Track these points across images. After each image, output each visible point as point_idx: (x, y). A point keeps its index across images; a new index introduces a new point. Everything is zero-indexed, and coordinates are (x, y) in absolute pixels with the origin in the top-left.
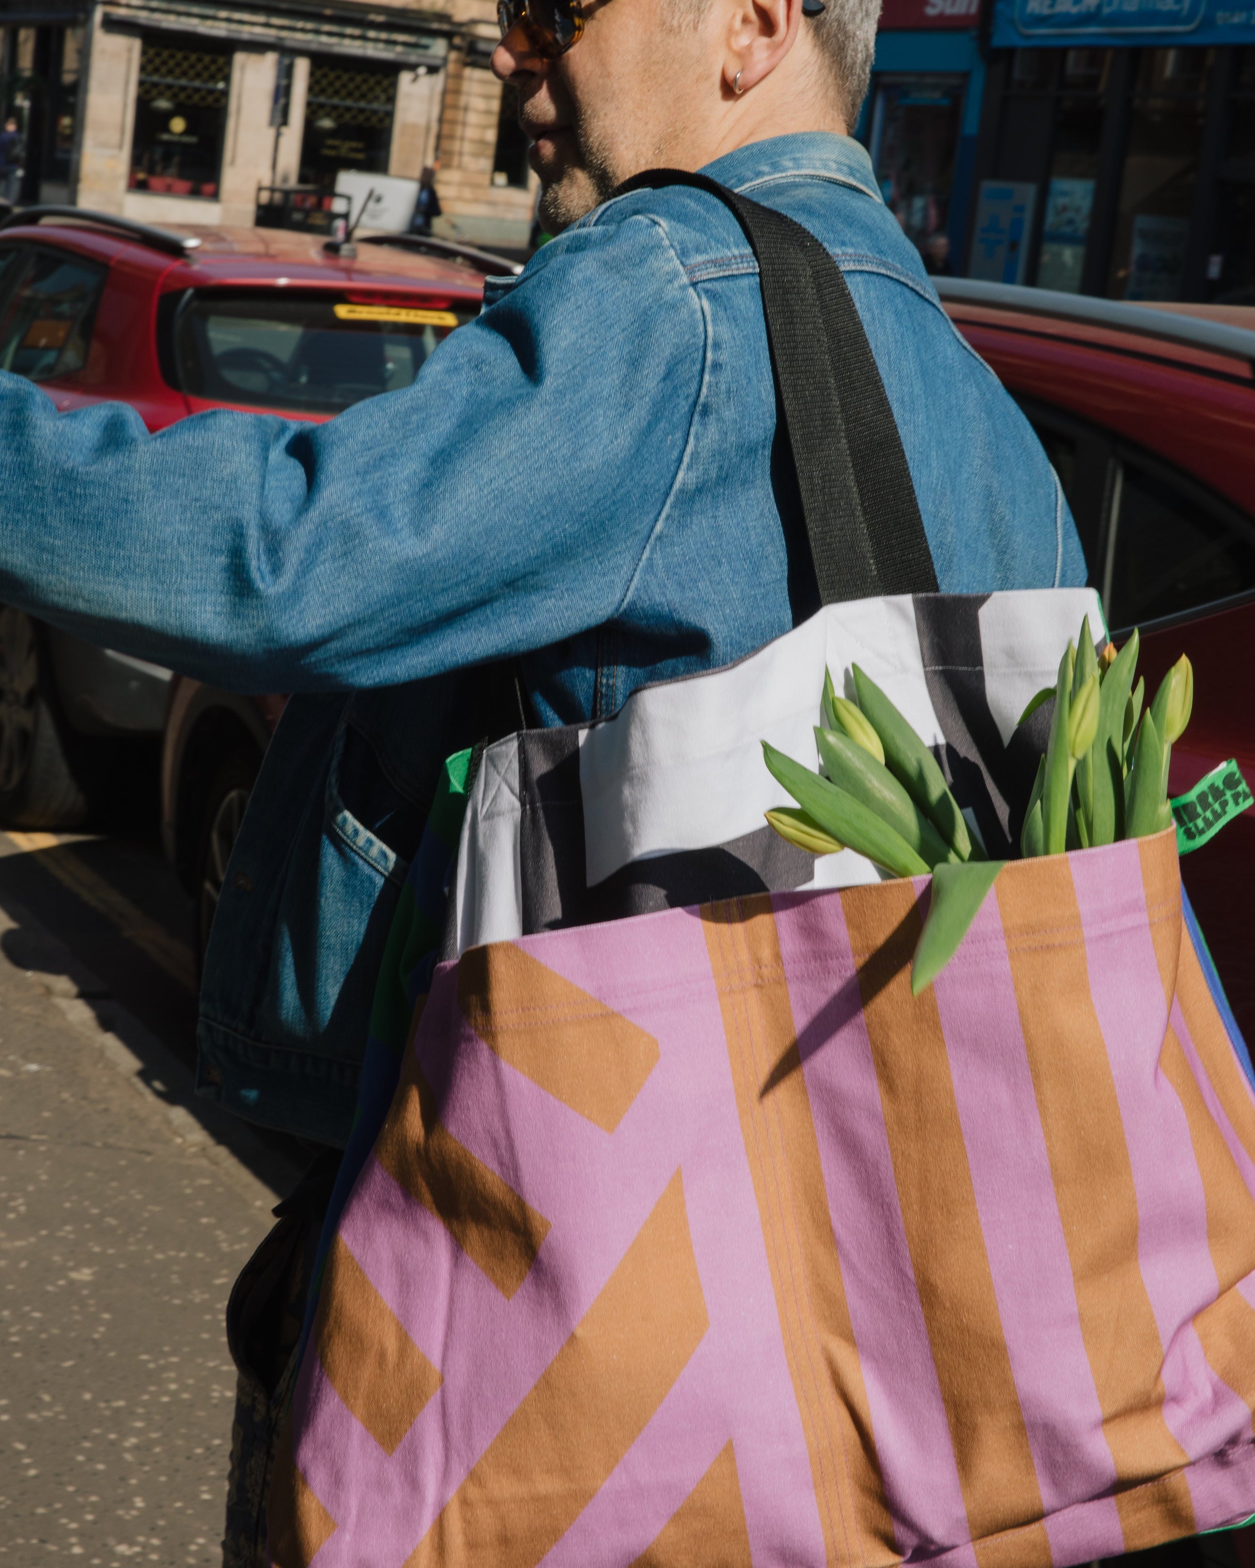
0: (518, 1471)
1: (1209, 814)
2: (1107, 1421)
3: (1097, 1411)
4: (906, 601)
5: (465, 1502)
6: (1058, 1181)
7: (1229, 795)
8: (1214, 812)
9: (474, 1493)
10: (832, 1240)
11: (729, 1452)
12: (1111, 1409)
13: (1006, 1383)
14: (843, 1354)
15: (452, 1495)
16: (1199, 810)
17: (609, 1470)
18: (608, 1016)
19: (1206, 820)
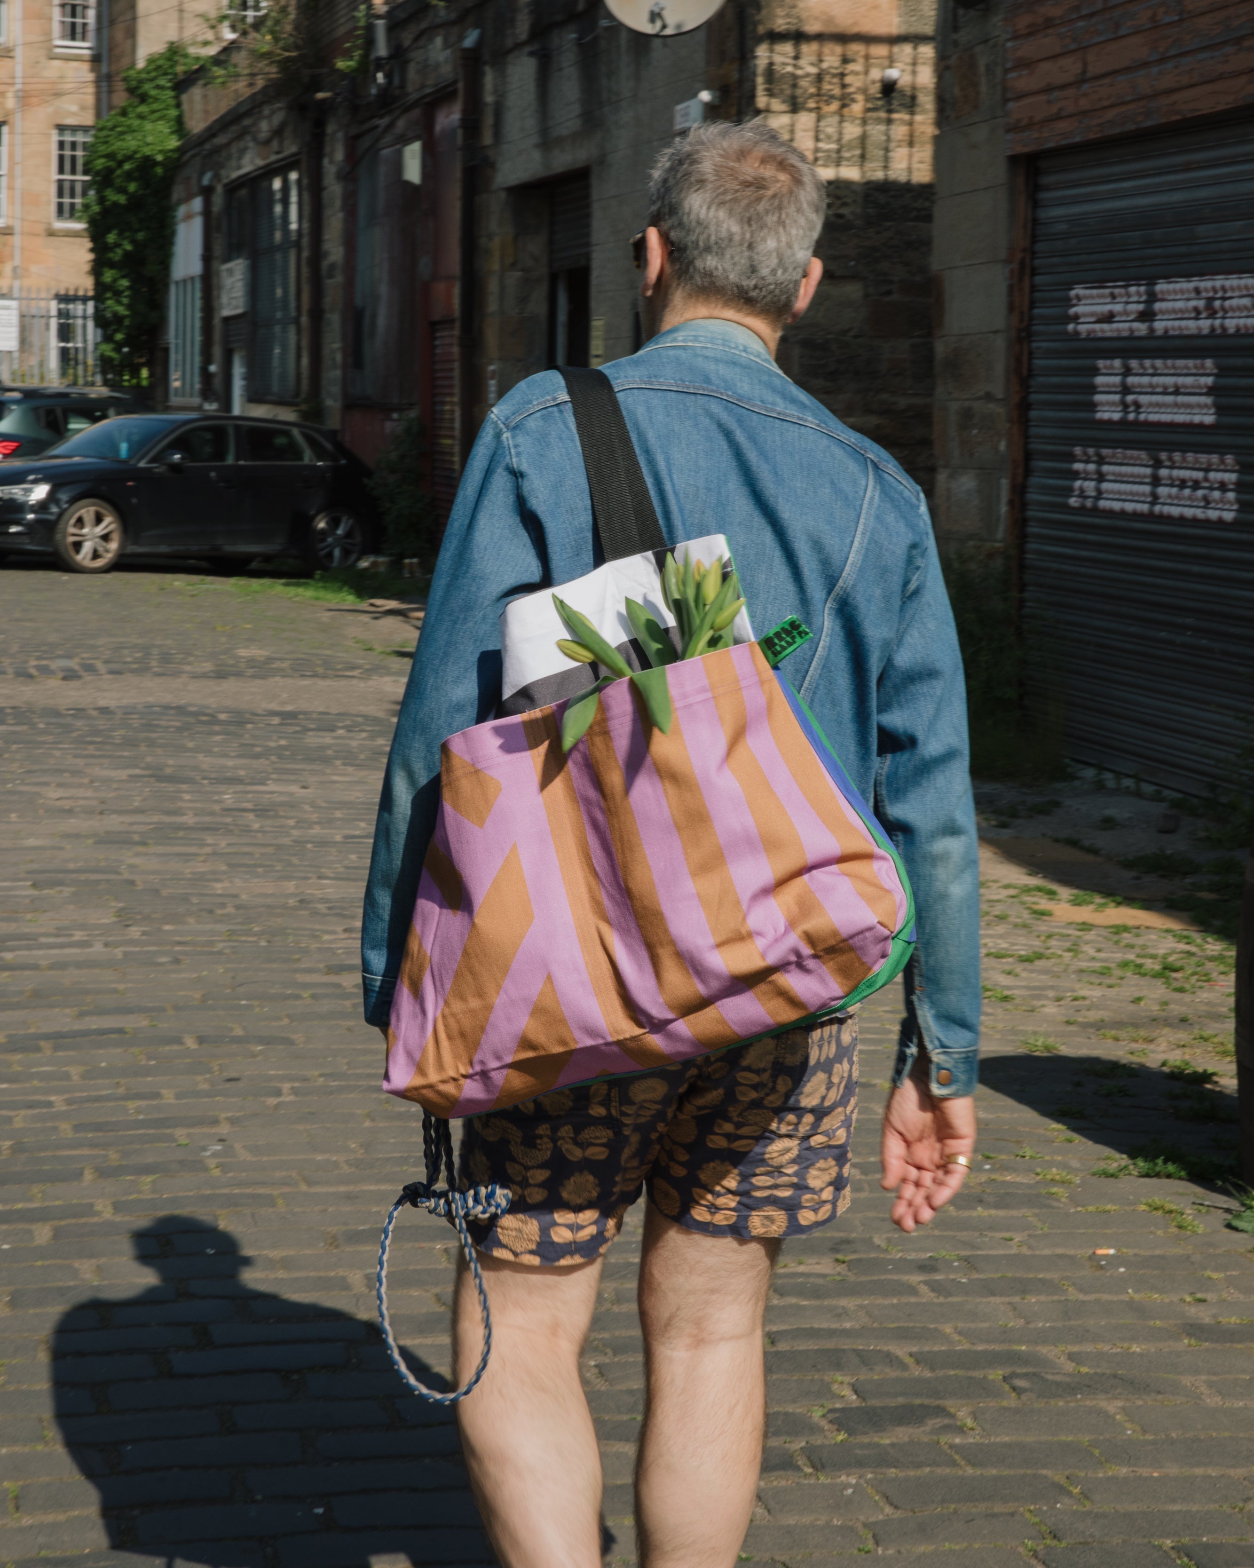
0: (463, 998)
1: (783, 643)
2: (719, 945)
3: (711, 941)
4: (649, 554)
5: (444, 1016)
6: (678, 828)
7: (795, 633)
8: (787, 642)
9: (447, 1011)
10: (596, 875)
11: (549, 979)
12: (719, 940)
13: (666, 931)
14: (606, 929)
15: (439, 1014)
16: (776, 641)
17: (498, 993)
18: (477, 772)
19: (781, 646)
